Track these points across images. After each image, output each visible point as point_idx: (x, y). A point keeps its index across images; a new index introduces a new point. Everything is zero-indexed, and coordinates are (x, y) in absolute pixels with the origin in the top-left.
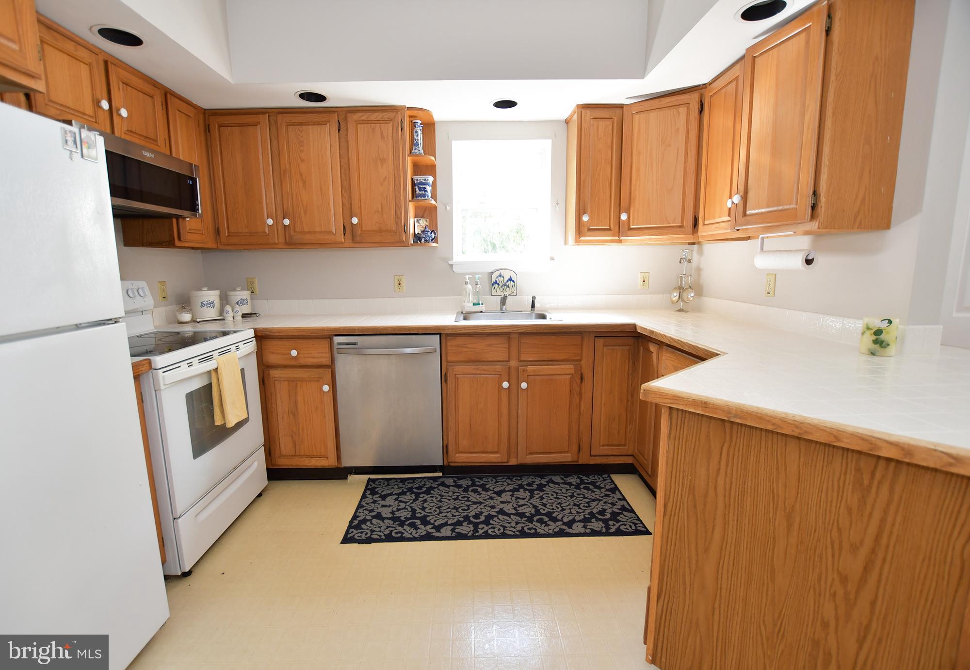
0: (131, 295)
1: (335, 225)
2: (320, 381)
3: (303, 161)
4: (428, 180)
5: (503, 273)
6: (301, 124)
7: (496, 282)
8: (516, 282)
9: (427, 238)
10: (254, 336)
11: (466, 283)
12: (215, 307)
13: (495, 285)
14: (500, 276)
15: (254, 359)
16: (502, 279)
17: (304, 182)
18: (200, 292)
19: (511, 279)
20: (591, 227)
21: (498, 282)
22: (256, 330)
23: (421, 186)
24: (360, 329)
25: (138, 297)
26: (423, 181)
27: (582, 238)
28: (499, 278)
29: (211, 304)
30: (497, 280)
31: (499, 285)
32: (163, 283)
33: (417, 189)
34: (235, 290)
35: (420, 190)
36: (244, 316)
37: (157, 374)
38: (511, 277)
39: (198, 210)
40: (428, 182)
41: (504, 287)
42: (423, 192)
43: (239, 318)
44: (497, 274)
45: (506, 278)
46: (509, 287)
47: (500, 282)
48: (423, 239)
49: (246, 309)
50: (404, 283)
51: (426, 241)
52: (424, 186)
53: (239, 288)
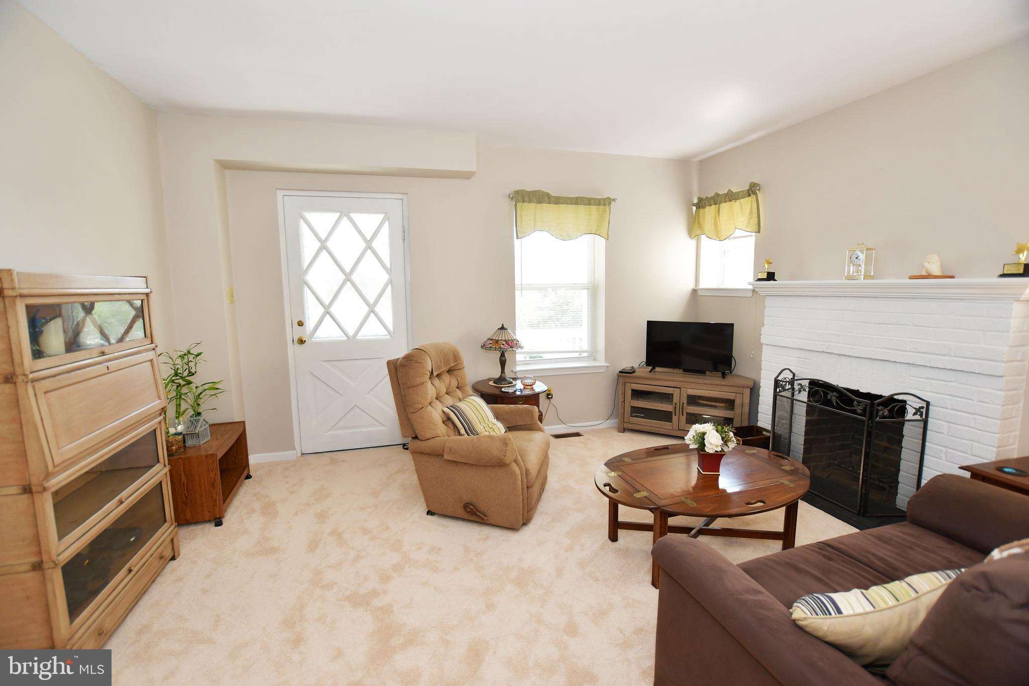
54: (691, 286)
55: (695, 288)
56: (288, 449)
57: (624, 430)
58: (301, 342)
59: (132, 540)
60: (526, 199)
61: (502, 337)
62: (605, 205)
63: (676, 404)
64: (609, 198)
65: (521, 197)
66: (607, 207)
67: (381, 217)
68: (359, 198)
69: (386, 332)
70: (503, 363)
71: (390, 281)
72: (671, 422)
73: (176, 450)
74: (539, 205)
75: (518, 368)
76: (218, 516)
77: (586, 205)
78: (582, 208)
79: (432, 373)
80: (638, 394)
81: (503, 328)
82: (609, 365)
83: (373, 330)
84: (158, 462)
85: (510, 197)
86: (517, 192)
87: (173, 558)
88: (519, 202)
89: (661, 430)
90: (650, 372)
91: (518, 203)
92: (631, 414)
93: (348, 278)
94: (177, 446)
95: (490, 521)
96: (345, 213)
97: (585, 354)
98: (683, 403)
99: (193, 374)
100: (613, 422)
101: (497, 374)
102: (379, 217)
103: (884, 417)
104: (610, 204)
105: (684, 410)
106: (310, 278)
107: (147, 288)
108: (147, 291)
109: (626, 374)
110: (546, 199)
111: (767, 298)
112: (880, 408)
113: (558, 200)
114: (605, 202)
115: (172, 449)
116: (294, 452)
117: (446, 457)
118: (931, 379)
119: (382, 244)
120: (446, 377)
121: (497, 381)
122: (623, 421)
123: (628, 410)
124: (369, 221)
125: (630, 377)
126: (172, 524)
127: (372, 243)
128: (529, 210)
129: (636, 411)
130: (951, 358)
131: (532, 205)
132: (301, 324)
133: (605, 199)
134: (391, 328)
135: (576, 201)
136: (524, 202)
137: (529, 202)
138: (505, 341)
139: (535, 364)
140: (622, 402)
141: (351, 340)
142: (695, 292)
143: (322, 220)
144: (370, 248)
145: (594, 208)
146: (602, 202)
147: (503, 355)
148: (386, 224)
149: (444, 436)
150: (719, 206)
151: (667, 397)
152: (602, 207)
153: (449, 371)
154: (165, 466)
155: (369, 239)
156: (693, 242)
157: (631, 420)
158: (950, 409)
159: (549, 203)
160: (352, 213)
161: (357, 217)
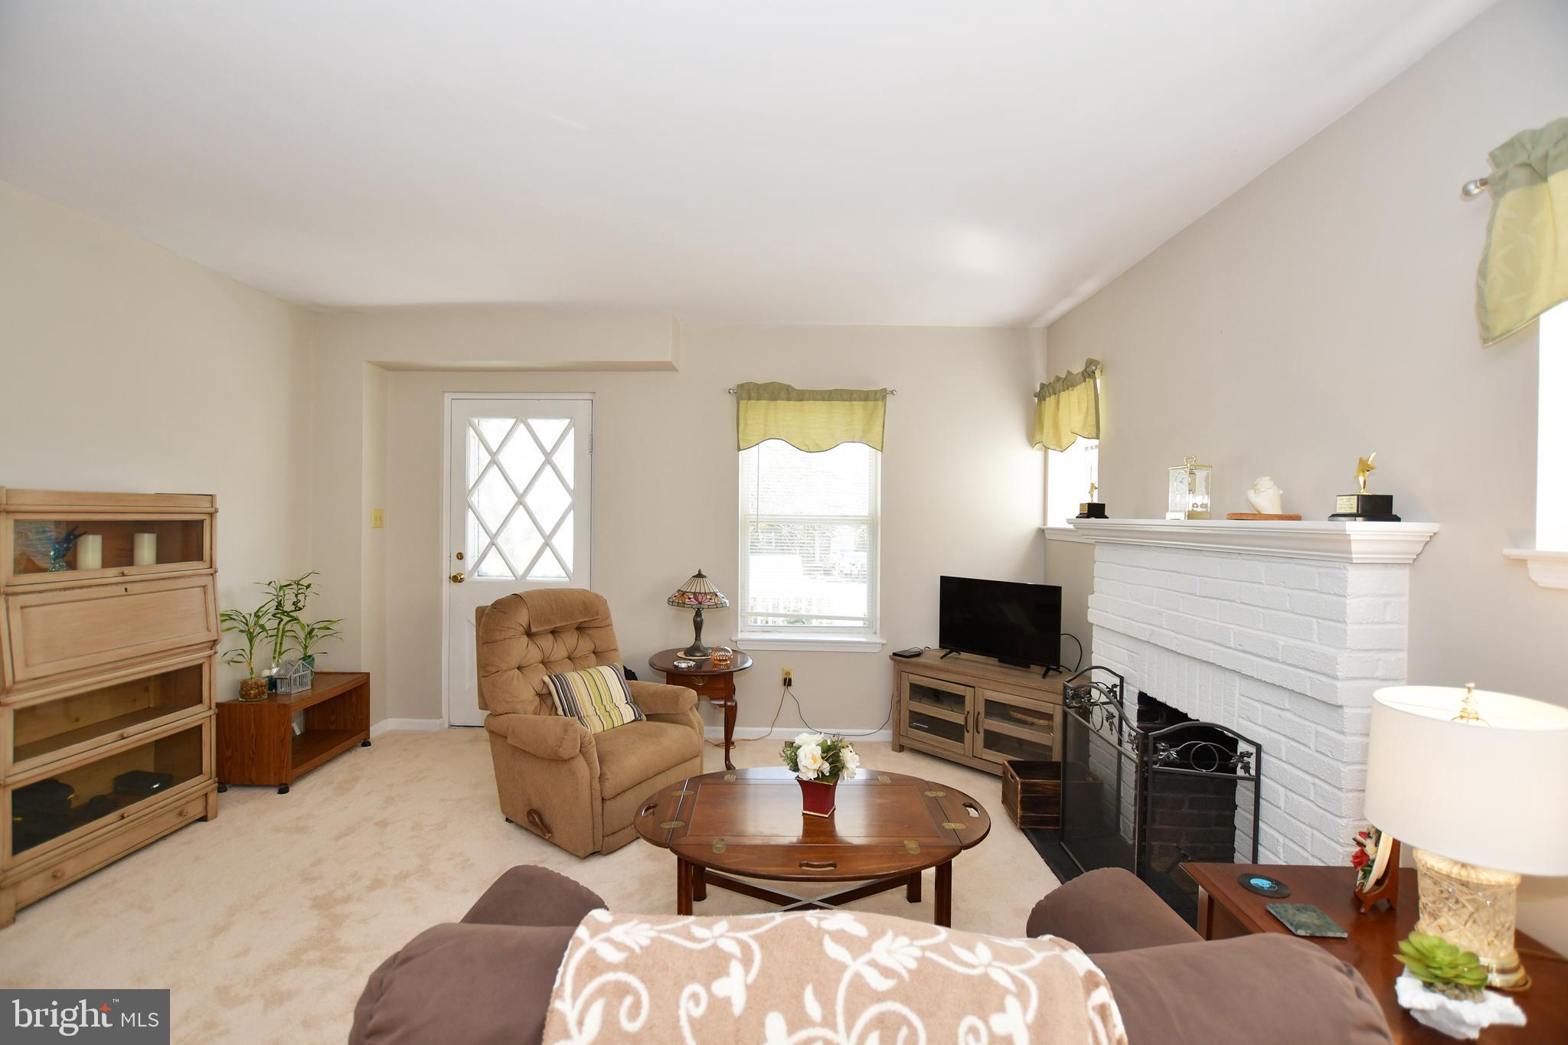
54: (1037, 523)
55: (1043, 527)
56: (430, 717)
57: (901, 748)
58: (456, 579)
59: (155, 786)
60: (753, 395)
61: (698, 587)
62: (876, 400)
63: (968, 713)
64: (885, 390)
65: (748, 392)
66: (880, 403)
67: (567, 421)
68: (538, 400)
70: (698, 627)
71: (572, 506)
72: (963, 743)
73: (255, 696)
74: (772, 403)
75: (741, 636)
76: (284, 782)
77: (846, 400)
78: (839, 407)
79: (529, 628)
80: (920, 692)
81: (700, 575)
82: (884, 642)
84: (201, 702)
85: (730, 393)
86: (741, 386)
87: (204, 819)
88: (742, 399)
89: (950, 754)
90: (942, 658)
91: (741, 402)
92: (910, 723)
93: (521, 501)
94: (257, 690)
95: (556, 841)
96: (521, 418)
97: (860, 623)
98: (979, 713)
99: (300, 609)
100: (886, 735)
101: (689, 640)
102: (564, 423)
103: (1167, 763)
104: (884, 398)
105: (980, 724)
106: (474, 499)
107: (212, 507)
108: (211, 510)
109: (903, 659)
110: (783, 394)
111: (1097, 547)
112: (1162, 745)
113: (801, 396)
114: (879, 396)
115: (250, 694)
116: (438, 721)
117: (510, 741)
118: (1265, 703)
119: (566, 459)
120: (570, 636)
121: (690, 652)
122: (897, 733)
123: (905, 716)
124: (550, 429)
125: (911, 664)
126: (210, 778)
127: (553, 456)
128: (757, 412)
129: (917, 718)
130: (1278, 665)
131: (763, 403)
132: (460, 556)
133: (876, 392)
134: (570, 568)
135: (830, 396)
136: (750, 399)
137: (758, 399)
138: (701, 593)
139: (780, 632)
140: (897, 702)
141: (520, 580)
142: (1041, 532)
143: (494, 428)
144: (549, 463)
145: (858, 405)
146: (871, 396)
147: (698, 614)
148: (572, 432)
149: (525, 713)
150: (1059, 396)
151: (958, 700)
152: (871, 403)
153: (580, 629)
154: (210, 708)
155: (548, 451)
156: (1036, 454)
157: (909, 732)
158: (1285, 762)
159: (788, 399)
160: (530, 418)
161: (535, 423)
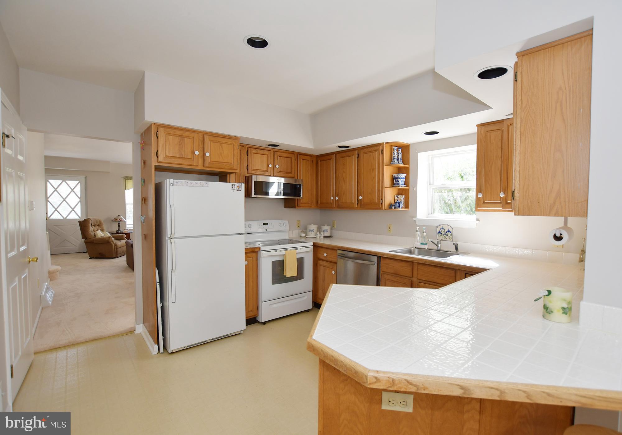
0: (280, 225)
1: (354, 200)
2: (332, 269)
3: (344, 172)
4: (399, 176)
5: (444, 227)
6: (345, 157)
7: (440, 232)
8: (452, 233)
9: (396, 206)
10: (312, 245)
11: (417, 231)
12: (314, 232)
13: (439, 234)
14: (442, 228)
15: (311, 255)
16: (443, 230)
17: (344, 181)
18: (310, 226)
19: (449, 231)
20: (486, 201)
21: (441, 232)
22: (314, 243)
23: (396, 179)
24: (347, 248)
25: (283, 226)
26: (397, 177)
27: (479, 208)
28: (442, 230)
29: (313, 231)
30: (441, 231)
31: (441, 234)
32: (299, 221)
33: (395, 181)
34: (324, 226)
35: (396, 181)
36: (325, 237)
37: (261, 252)
38: (449, 230)
39: (301, 196)
40: (400, 177)
41: (444, 236)
42: (397, 182)
43: (322, 237)
44: (440, 227)
45: (446, 230)
46: (448, 236)
47: (442, 232)
48: (393, 207)
49: (327, 234)
50: (392, 228)
51: (395, 208)
52: (397, 179)
53: (326, 225)
58: (46, 219)
60: (129, 179)
61: (119, 218)
68: (69, 176)
69: (78, 217)
70: (119, 226)
71: (80, 201)
79: (92, 224)
81: (119, 215)
83: (73, 216)
85: (123, 178)
86: (126, 177)
88: (126, 180)
93: (64, 200)
95: (106, 257)
96: (64, 180)
101: (117, 228)
102: (78, 182)
106: (50, 200)
119: (78, 191)
120: (97, 227)
121: (117, 231)
124: (73, 183)
127: (74, 190)
128: (130, 183)
132: (46, 214)
134: (80, 216)
136: (128, 180)
137: (130, 180)
138: (119, 219)
141: (65, 219)
143: (55, 182)
147: (119, 223)
148: (79, 184)
153: (98, 225)
155: (72, 189)
160: (66, 180)
161: (68, 182)
